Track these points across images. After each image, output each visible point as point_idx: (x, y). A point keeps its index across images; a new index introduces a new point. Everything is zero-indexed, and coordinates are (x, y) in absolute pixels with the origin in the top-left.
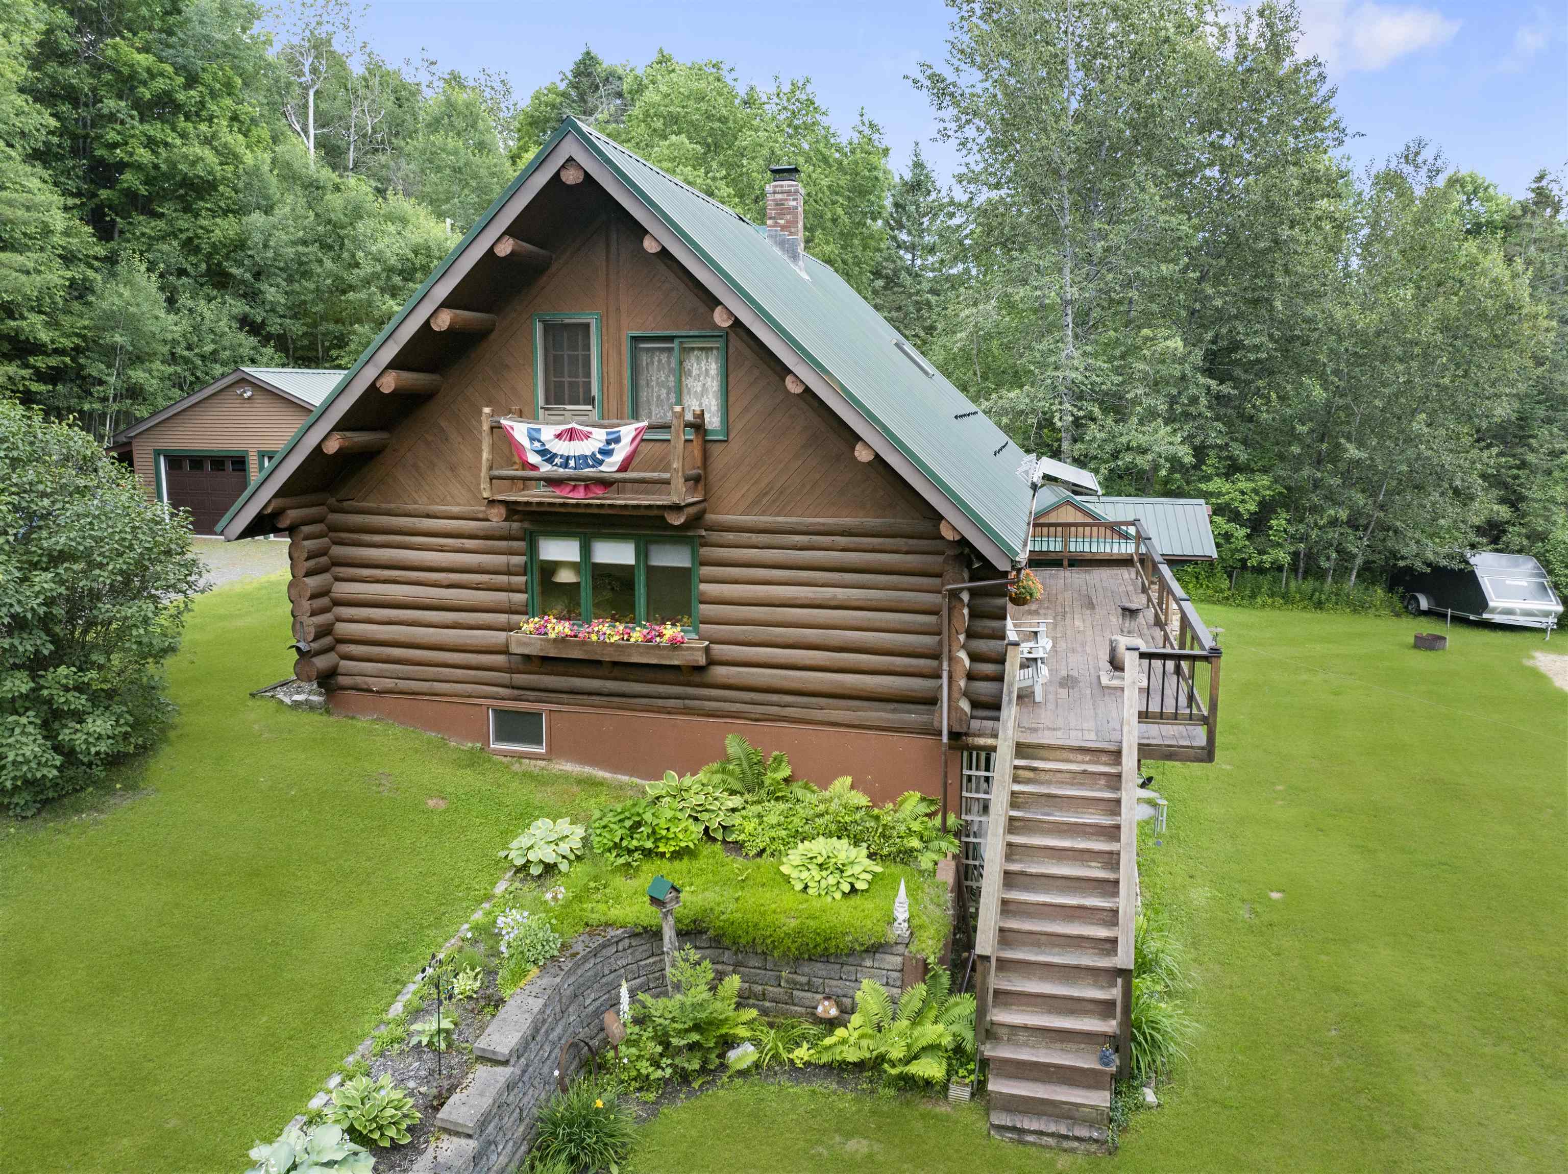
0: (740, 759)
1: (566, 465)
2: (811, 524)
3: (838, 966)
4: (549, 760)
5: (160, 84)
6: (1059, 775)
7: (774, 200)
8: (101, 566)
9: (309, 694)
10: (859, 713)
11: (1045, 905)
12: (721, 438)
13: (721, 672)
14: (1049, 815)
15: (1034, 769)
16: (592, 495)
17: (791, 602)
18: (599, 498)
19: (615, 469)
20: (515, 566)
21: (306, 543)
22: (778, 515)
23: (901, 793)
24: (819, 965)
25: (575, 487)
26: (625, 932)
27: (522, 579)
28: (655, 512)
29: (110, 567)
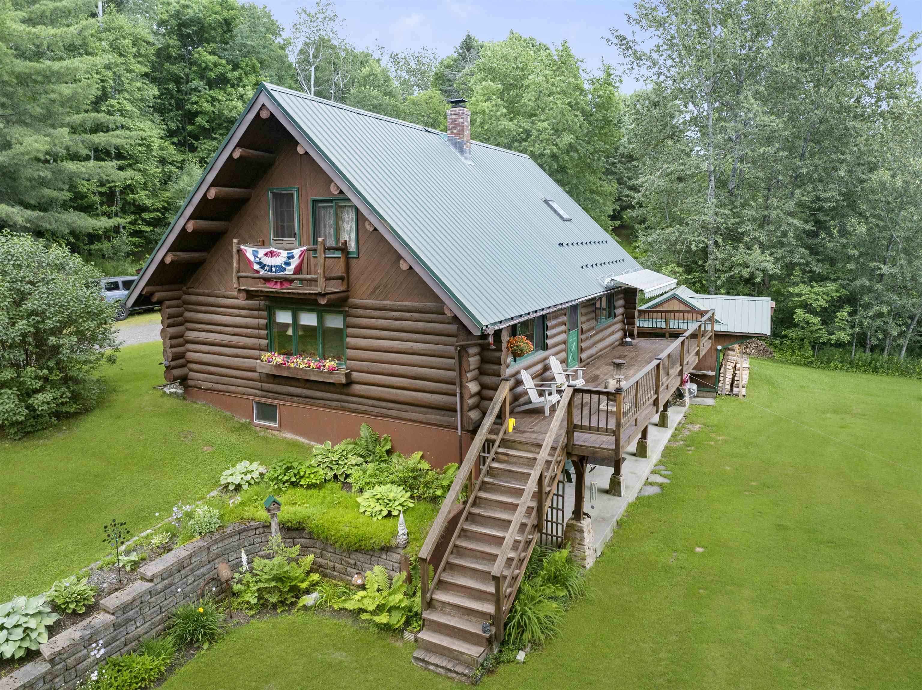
0: (366, 437)
1: (271, 271)
2: (400, 306)
3: (369, 557)
4: (280, 431)
5: (219, 69)
6: (521, 459)
7: (451, 119)
8: (49, 318)
9: (176, 389)
10: (427, 416)
11: (485, 534)
12: (355, 256)
13: (357, 388)
14: (506, 482)
15: (507, 455)
16: (284, 287)
17: (391, 350)
18: (286, 289)
19: (292, 273)
20: (263, 325)
21: (167, 310)
22: (384, 300)
23: (447, 463)
24: (360, 554)
25: (276, 282)
26: (260, 524)
27: (265, 332)
28: (313, 297)
29: (54, 319)
